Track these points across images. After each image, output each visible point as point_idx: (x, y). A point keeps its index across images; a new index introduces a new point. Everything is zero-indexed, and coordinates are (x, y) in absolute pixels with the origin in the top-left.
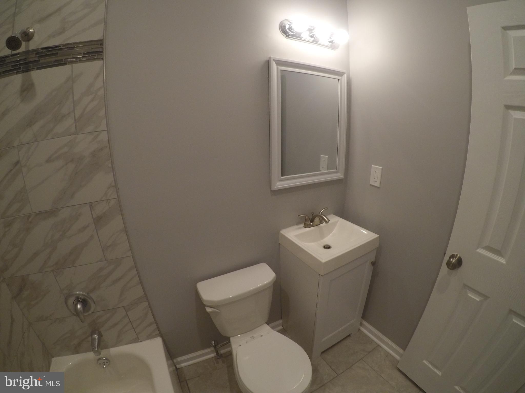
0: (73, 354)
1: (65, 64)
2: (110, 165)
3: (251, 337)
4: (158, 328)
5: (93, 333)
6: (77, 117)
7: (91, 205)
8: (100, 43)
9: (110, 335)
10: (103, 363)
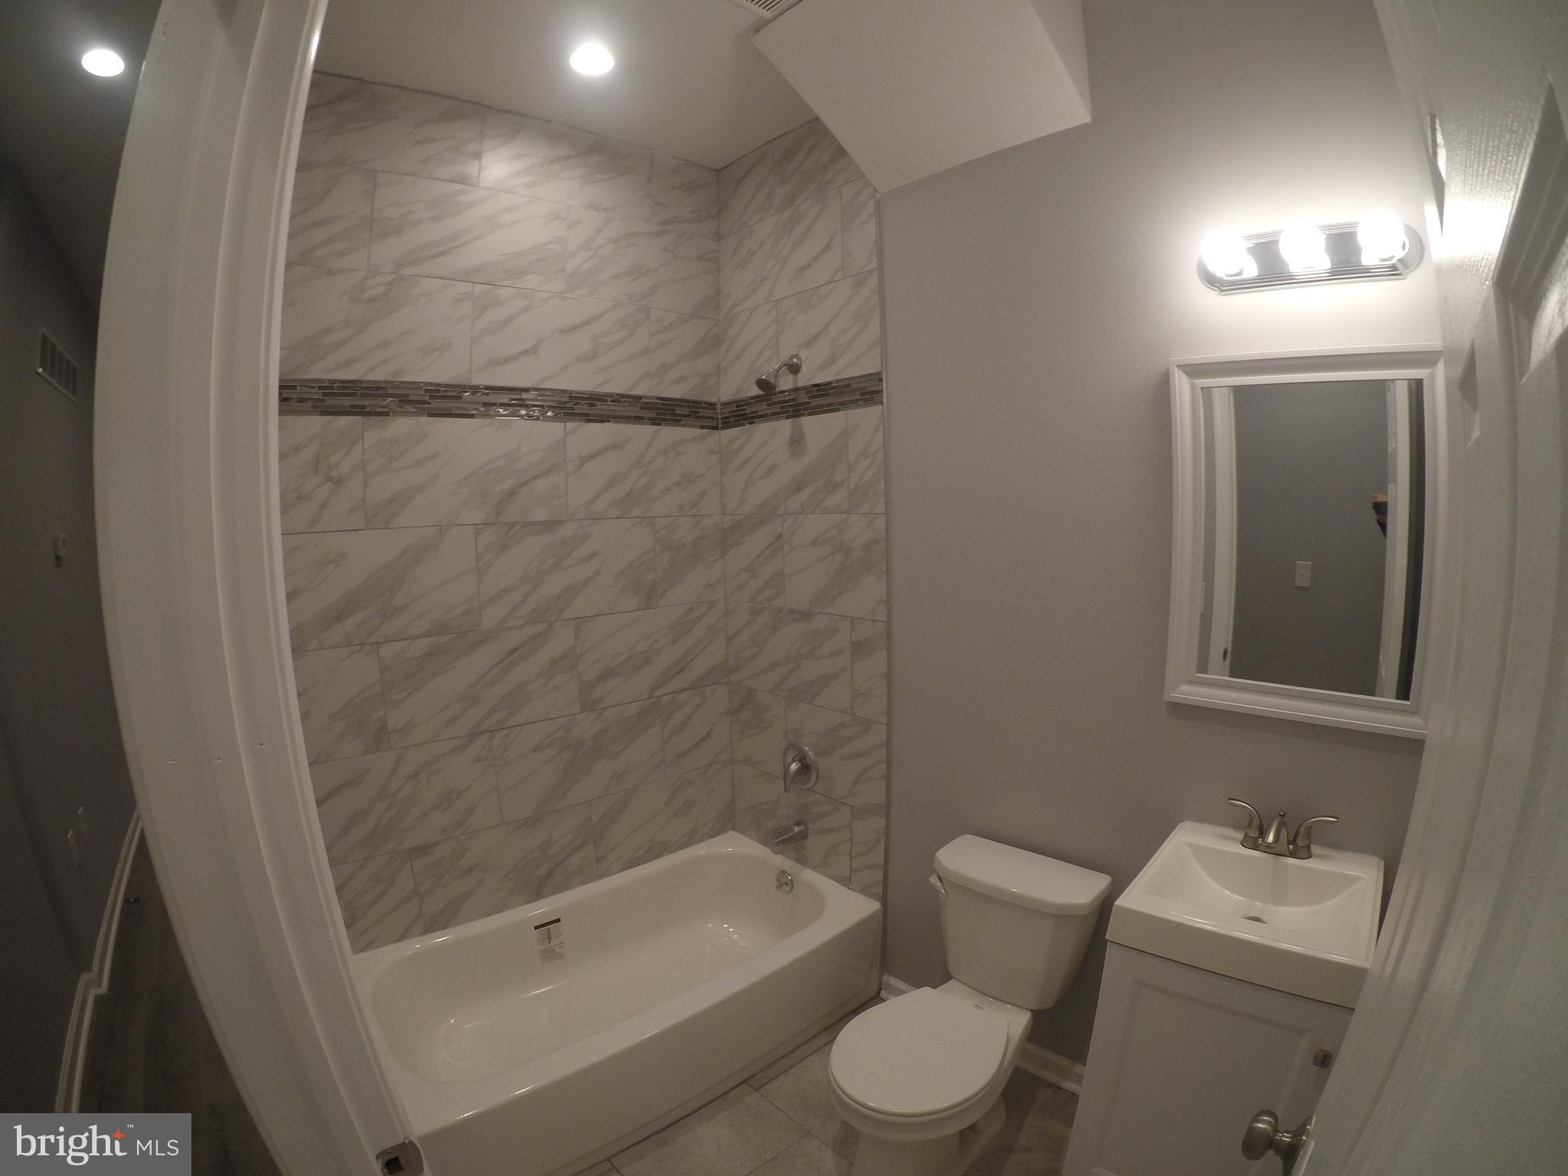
1: (838, 410)
2: (885, 569)
4: (884, 883)
5: (798, 823)
6: (851, 489)
7: (854, 621)
8: (878, 377)
9: (816, 844)
10: (784, 882)
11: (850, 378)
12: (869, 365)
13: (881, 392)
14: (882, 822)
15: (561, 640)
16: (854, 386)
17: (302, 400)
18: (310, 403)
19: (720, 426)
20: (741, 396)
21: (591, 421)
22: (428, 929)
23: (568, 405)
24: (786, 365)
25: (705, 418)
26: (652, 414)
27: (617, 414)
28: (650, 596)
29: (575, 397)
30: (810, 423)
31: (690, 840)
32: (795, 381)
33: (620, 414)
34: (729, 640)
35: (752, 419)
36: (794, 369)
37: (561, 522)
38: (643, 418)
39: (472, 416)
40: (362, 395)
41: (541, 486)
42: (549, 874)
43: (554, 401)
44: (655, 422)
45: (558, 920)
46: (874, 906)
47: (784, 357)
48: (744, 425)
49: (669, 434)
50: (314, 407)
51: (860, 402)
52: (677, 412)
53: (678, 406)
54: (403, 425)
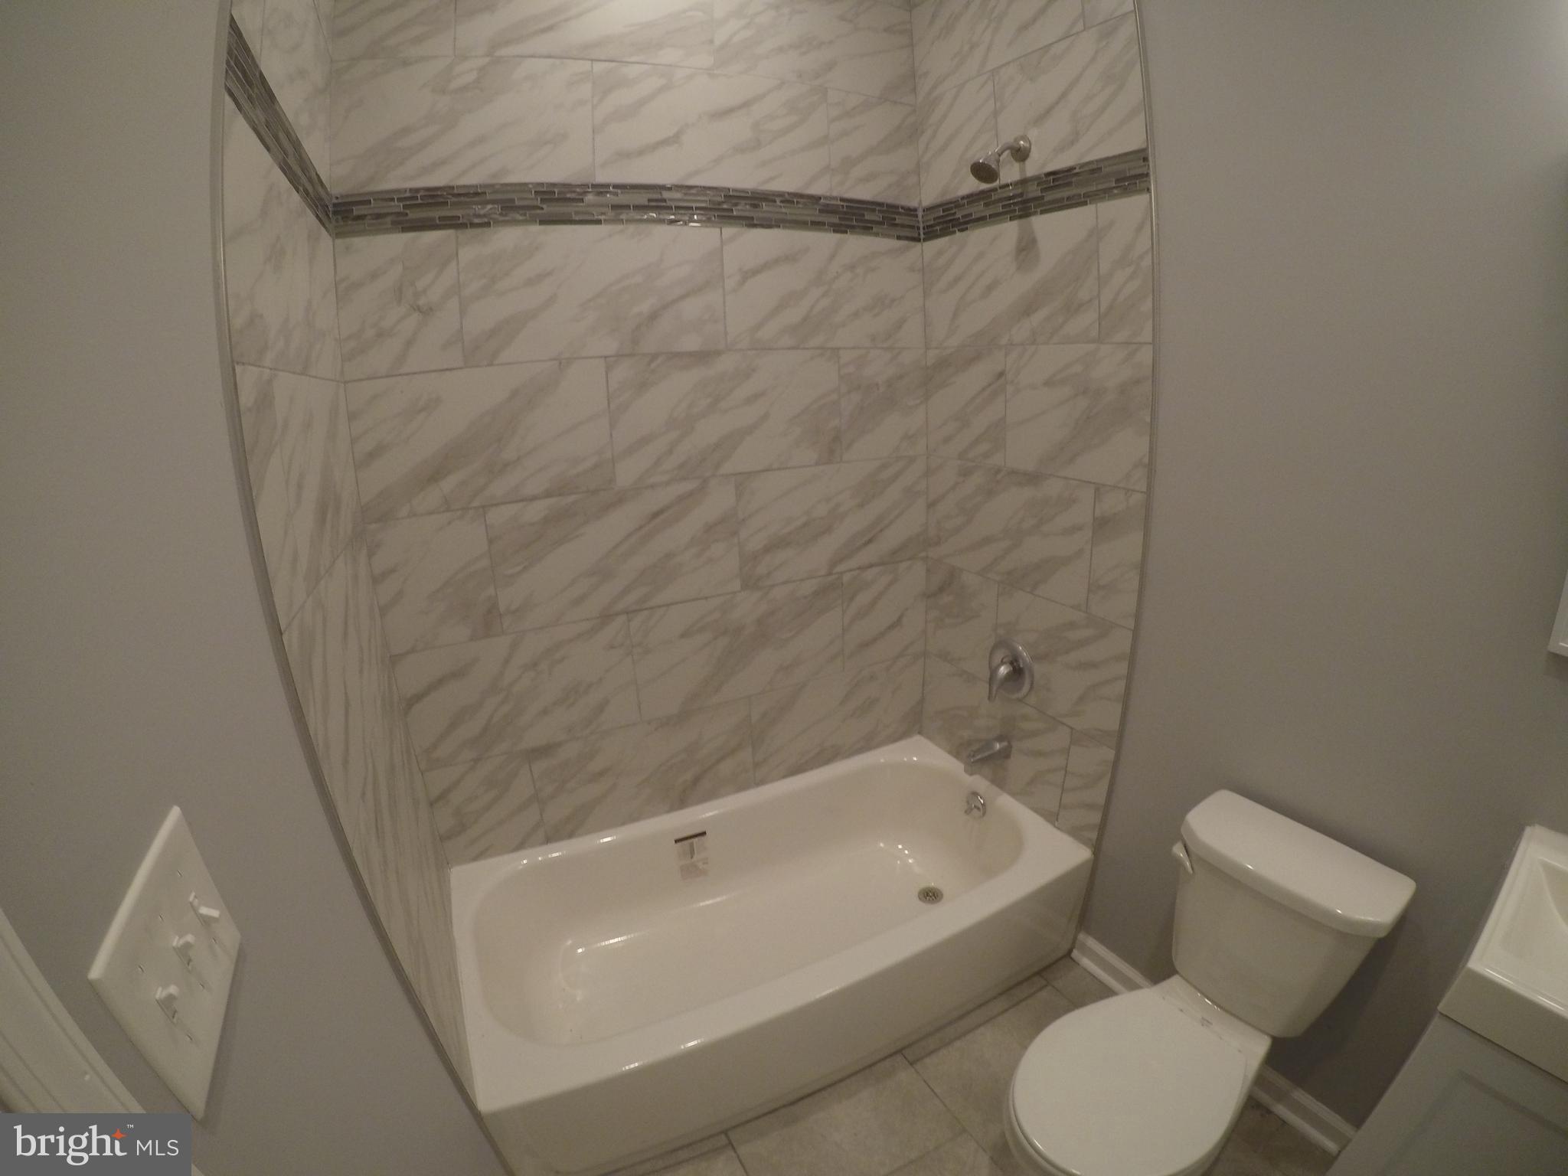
0: (950, 752)
1: (1085, 203)
2: (1148, 419)
3: (1203, 1018)
4: (1102, 827)
5: (1000, 739)
6: (1102, 310)
7: (1099, 490)
8: (1141, 155)
9: (1020, 766)
10: (976, 806)
11: (1097, 161)
12: (1130, 140)
13: (1147, 175)
14: (1110, 754)
15: (718, 501)
16: (1105, 170)
17: (378, 216)
18: (389, 219)
19: (922, 236)
20: (949, 197)
21: (755, 226)
22: (548, 840)
23: (725, 206)
24: (1008, 148)
25: (903, 226)
26: (835, 220)
27: (789, 217)
28: (832, 449)
29: (733, 197)
30: (1043, 224)
31: (868, 744)
32: (1023, 170)
33: (794, 217)
34: (931, 505)
35: (963, 224)
36: (1020, 154)
37: (718, 353)
38: (823, 224)
39: (599, 222)
40: (454, 204)
41: (691, 308)
42: (696, 781)
43: (705, 201)
44: (838, 229)
45: (704, 834)
46: (1083, 854)
47: (1007, 137)
48: (954, 232)
49: (857, 244)
50: (393, 223)
51: (1116, 191)
52: (867, 217)
53: (866, 209)
54: (508, 237)
